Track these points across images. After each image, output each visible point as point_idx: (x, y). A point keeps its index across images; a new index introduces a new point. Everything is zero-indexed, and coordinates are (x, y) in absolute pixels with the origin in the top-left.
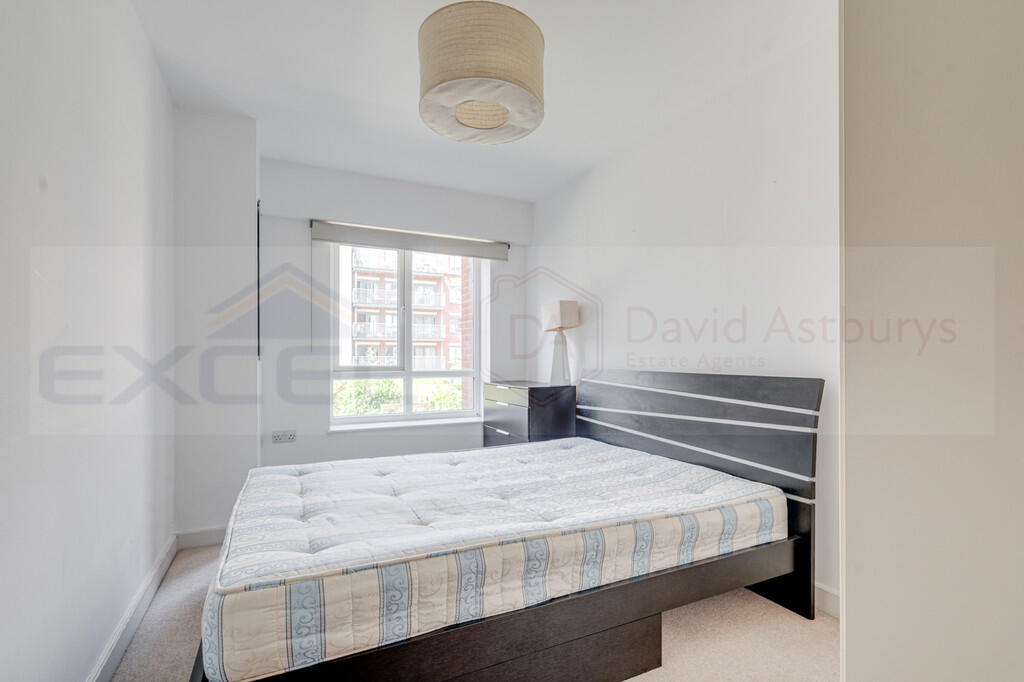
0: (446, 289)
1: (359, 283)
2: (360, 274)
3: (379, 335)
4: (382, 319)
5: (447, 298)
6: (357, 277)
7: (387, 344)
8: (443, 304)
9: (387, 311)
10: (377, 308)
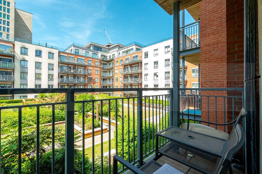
0: (88, 69)
1: (61, 66)
2: (61, 63)
3: (67, 82)
4: (68, 77)
5: (88, 72)
6: (60, 64)
7: (69, 84)
8: (87, 74)
9: (69, 75)
10: (66, 74)
